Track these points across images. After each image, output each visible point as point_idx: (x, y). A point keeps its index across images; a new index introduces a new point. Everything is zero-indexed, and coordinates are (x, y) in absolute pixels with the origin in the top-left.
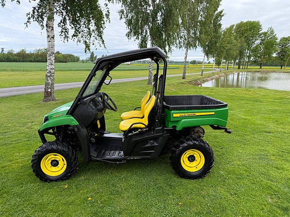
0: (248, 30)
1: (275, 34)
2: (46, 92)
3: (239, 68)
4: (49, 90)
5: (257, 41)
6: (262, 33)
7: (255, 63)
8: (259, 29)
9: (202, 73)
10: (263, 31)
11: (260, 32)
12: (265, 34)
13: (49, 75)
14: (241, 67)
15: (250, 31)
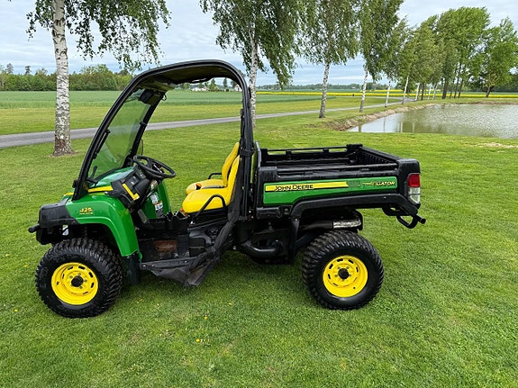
0: (463, 25)
1: (514, 31)
2: (57, 140)
3: (444, 97)
4: (62, 137)
5: (480, 47)
6: (489, 30)
7: (477, 87)
8: (484, 21)
9: (361, 107)
10: (490, 27)
11: (487, 28)
12: (495, 31)
13: (60, 112)
14: (448, 95)
15: (467, 27)
